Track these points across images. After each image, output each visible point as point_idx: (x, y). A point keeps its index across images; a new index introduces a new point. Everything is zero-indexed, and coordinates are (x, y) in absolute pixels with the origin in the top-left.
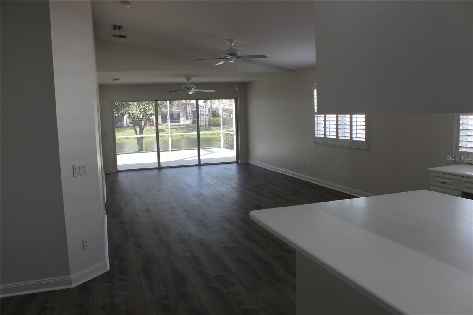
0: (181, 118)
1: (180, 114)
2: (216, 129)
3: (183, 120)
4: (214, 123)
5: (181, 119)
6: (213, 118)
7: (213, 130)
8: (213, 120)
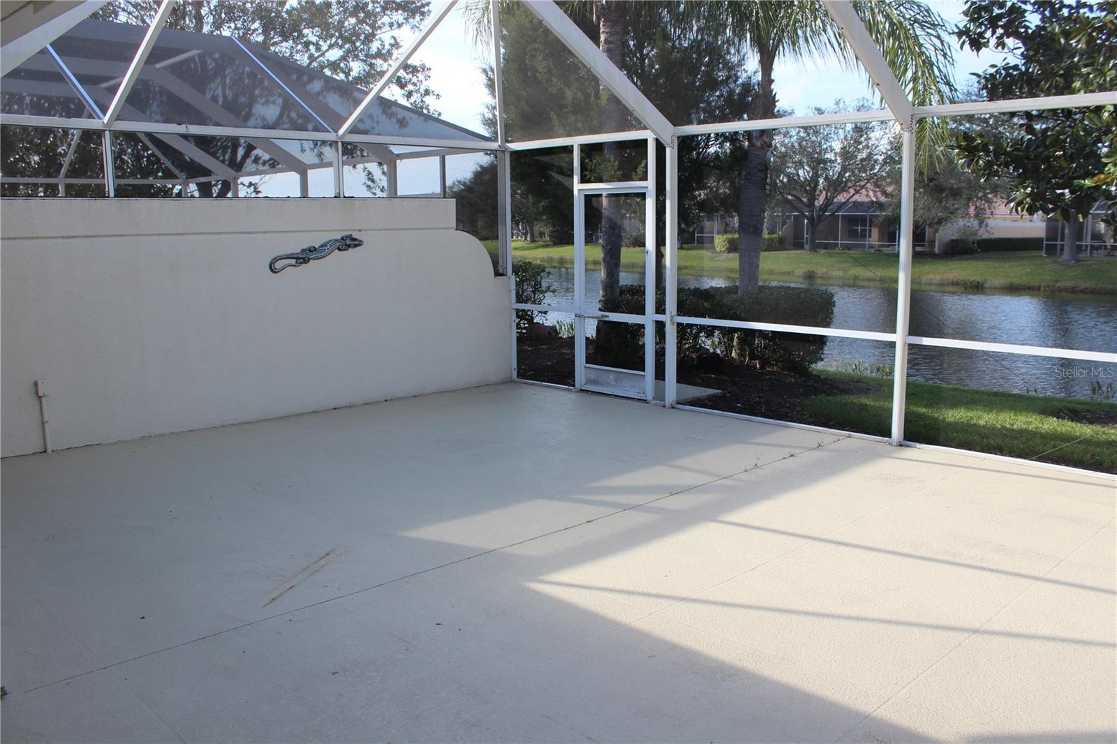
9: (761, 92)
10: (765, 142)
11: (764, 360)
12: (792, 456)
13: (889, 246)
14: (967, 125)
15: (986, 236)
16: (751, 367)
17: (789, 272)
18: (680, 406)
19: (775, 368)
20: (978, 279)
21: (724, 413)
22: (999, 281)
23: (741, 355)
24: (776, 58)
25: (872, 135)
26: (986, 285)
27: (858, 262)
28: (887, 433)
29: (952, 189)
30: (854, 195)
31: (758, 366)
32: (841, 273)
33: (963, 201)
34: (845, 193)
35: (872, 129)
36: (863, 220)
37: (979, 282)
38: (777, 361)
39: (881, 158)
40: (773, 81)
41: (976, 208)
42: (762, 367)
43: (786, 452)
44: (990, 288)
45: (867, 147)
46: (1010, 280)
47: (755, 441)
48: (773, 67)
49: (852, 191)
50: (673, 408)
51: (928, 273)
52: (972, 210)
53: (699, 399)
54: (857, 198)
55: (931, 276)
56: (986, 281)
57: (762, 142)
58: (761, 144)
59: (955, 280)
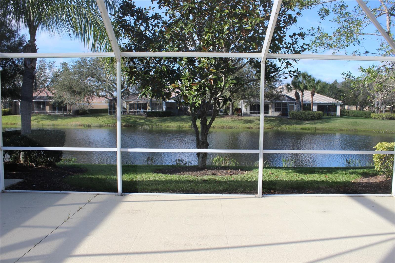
0: (269, 109)
1: (269, 105)
2: (308, 123)
3: (272, 112)
4: (305, 116)
5: (269, 111)
6: (304, 111)
7: (305, 125)
8: (304, 113)
9: (30, 44)
10: (33, 66)
11: (36, 162)
12: (81, 209)
13: (53, 112)
14: (82, 70)
15: (91, 108)
16: (31, 166)
17: (15, 124)
18: (8, 191)
19: (42, 166)
20: (89, 123)
21: (33, 191)
22: (97, 124)
23: (26, 161)
24: (37, 30)
25: (46, 71)
26: (91, 126)
27: (44, 119)
28: (116, 190)
29: (78, 92)
30: (40, 93)
31: (34, 165)
32: (37, 123)
33: (82, 96)
34: (36, 93)
35: (46, 69)
36: (43, 103)
37: (89, 125)
38: (43, 162)
39: (50, 80)
40: (36, 40)
41: (87, 98)
42: (36, 166)
43: (77, 207)
44: (93, 126)
45: (45, 75)
46: (99, 123)
47: (56, 204)
48: (36, 33)
49: (39, 92)
50: (3, 192)
51: (70, 122)
52: (86, 99)
53: (14, 185)
54: (41, 94)
55: (71, 123)
56: (91, 124)
57: (31, 66)
58: (31, 67)
59: (80, 124)
